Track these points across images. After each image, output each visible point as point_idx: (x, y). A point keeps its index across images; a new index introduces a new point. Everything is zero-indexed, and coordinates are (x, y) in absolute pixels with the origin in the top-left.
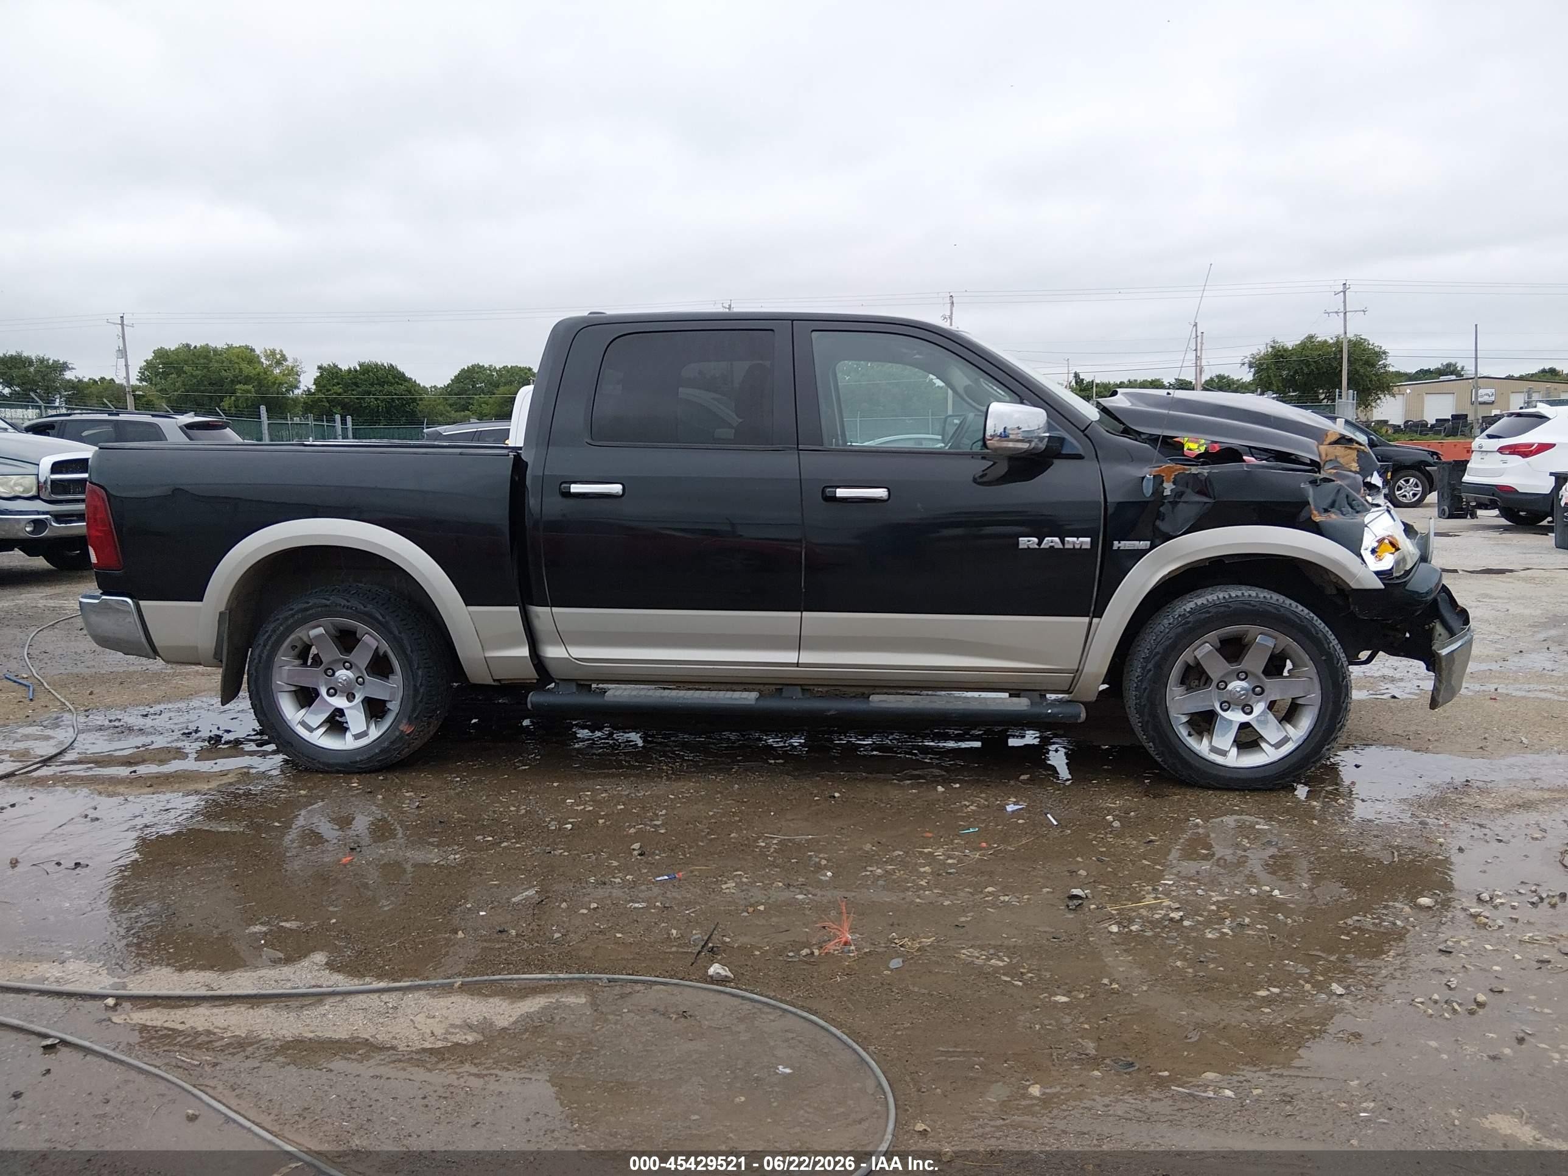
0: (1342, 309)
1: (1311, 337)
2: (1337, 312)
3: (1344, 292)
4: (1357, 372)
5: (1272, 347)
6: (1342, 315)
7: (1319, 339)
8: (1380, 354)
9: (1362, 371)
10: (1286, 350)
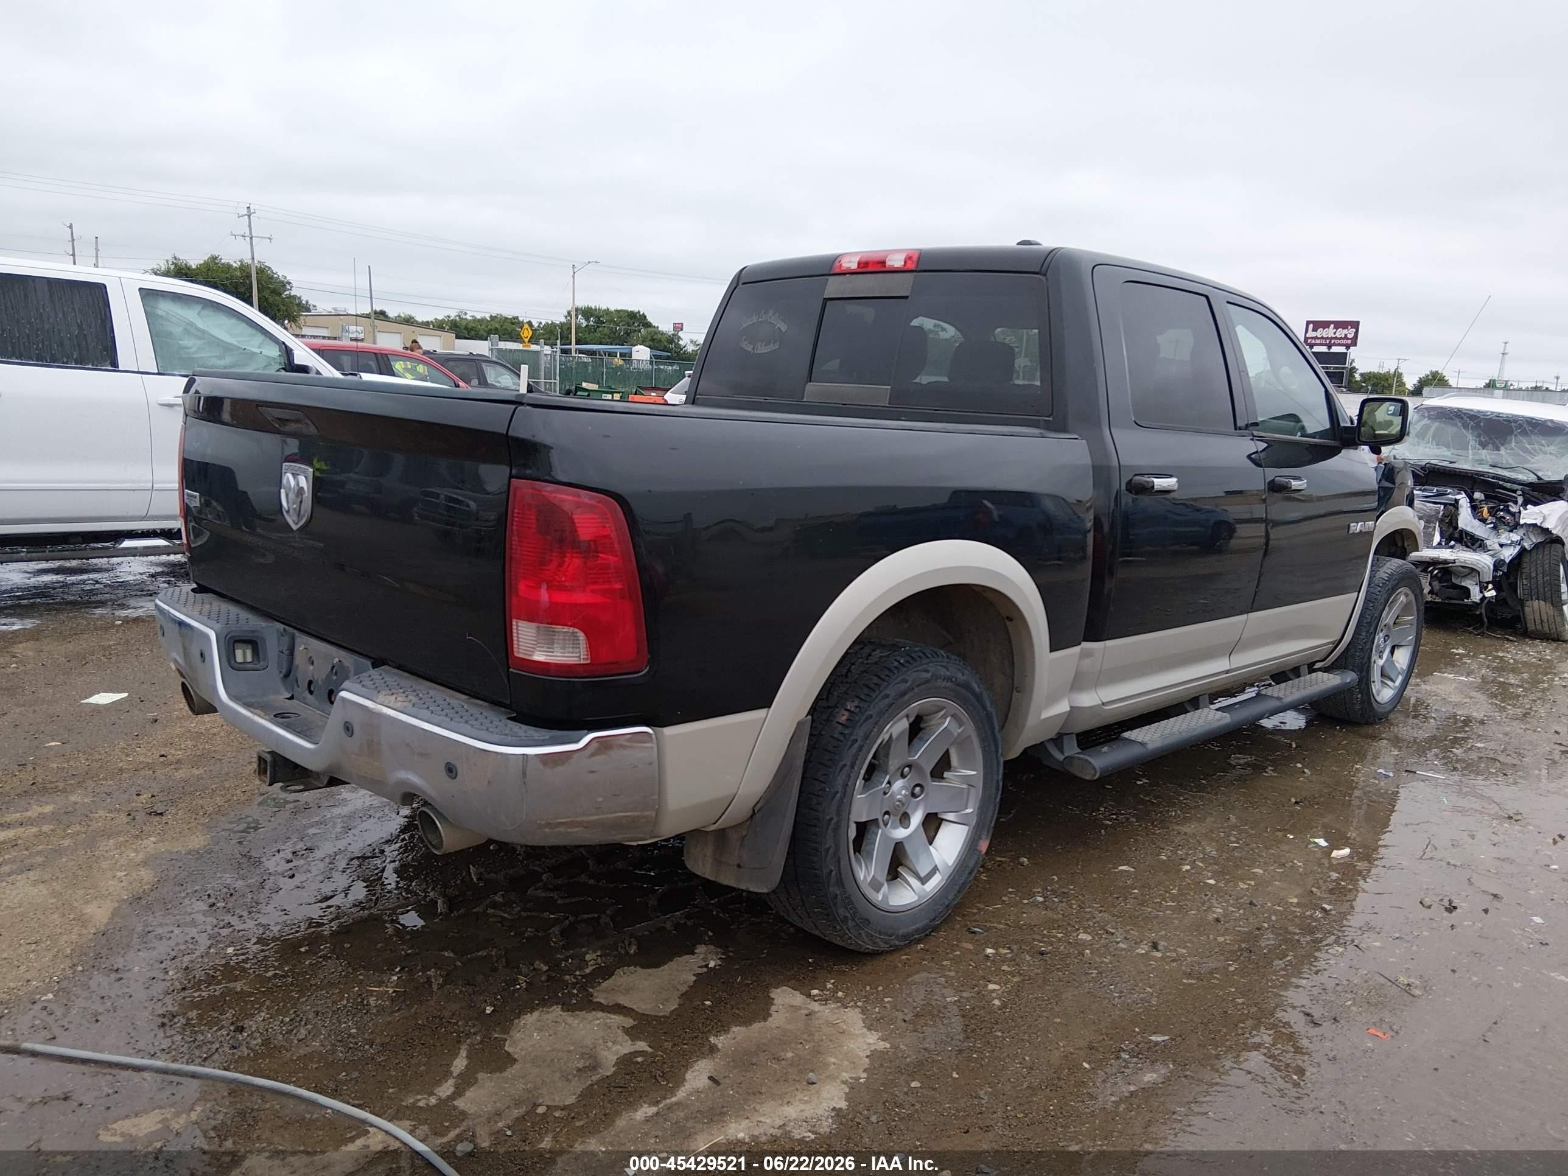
0: (248, 234)
1: (214, 258)
2: (243, 236)
3: (249, 216)
4: (266, 300)
5: (173, 263)
6: (248, 239)
7: (223, 261)
8: (284, 285)
9: (271, 300)
10: (189, 268)
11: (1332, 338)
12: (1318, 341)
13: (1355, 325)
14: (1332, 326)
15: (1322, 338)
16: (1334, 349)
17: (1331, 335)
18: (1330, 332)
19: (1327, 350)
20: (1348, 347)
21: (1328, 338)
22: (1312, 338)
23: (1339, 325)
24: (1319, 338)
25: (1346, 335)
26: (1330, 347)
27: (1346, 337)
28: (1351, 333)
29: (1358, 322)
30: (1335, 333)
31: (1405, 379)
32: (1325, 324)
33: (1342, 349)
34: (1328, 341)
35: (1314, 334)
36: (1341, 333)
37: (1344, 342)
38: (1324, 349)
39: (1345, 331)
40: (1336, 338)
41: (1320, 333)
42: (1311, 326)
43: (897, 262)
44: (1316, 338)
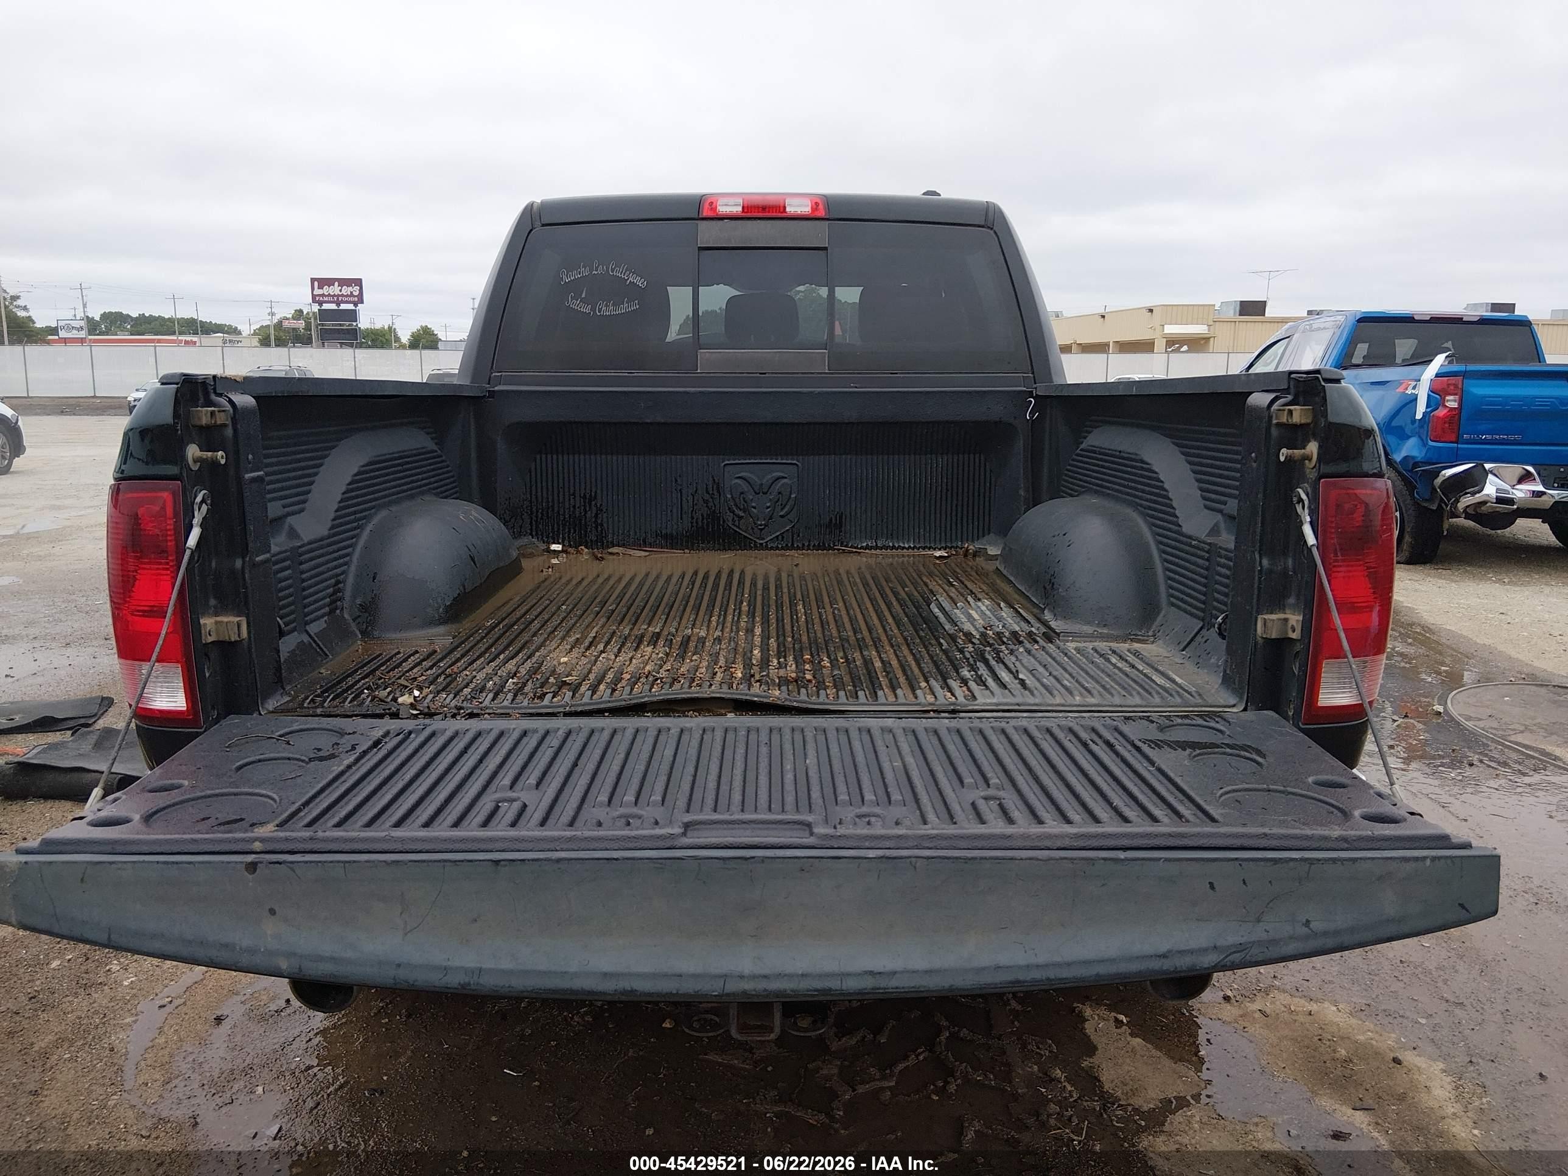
11: (338, 296)
12: (326, 299)
13: (358, 282)
14: (336, 284)
15: (329, 295)
16: (343, 306)
17: (337, 292)
18: (335, 290)
19: (336, 308)
20: (356, 305)
21: (334, 295)
22: (319, 295)
23: (344, 282)
24: (326, 296)
25: (351, 292)
26: (338, 305)
27: (352, 295)
28: (356, 290)
29: (360, 280)
30: (341, 291)
31: (400, 334)
32: (329, 282)
33: (351, 307)
34: (335, 298)
35: (320, 292)
36: (346, 290)
37: (351, 299)
38: (333, 306)
39: (350, 289)
40: (343, 295)
41: (326, 290)
42: (316, 284)
43: (802, 207)
44: (323, 295)
